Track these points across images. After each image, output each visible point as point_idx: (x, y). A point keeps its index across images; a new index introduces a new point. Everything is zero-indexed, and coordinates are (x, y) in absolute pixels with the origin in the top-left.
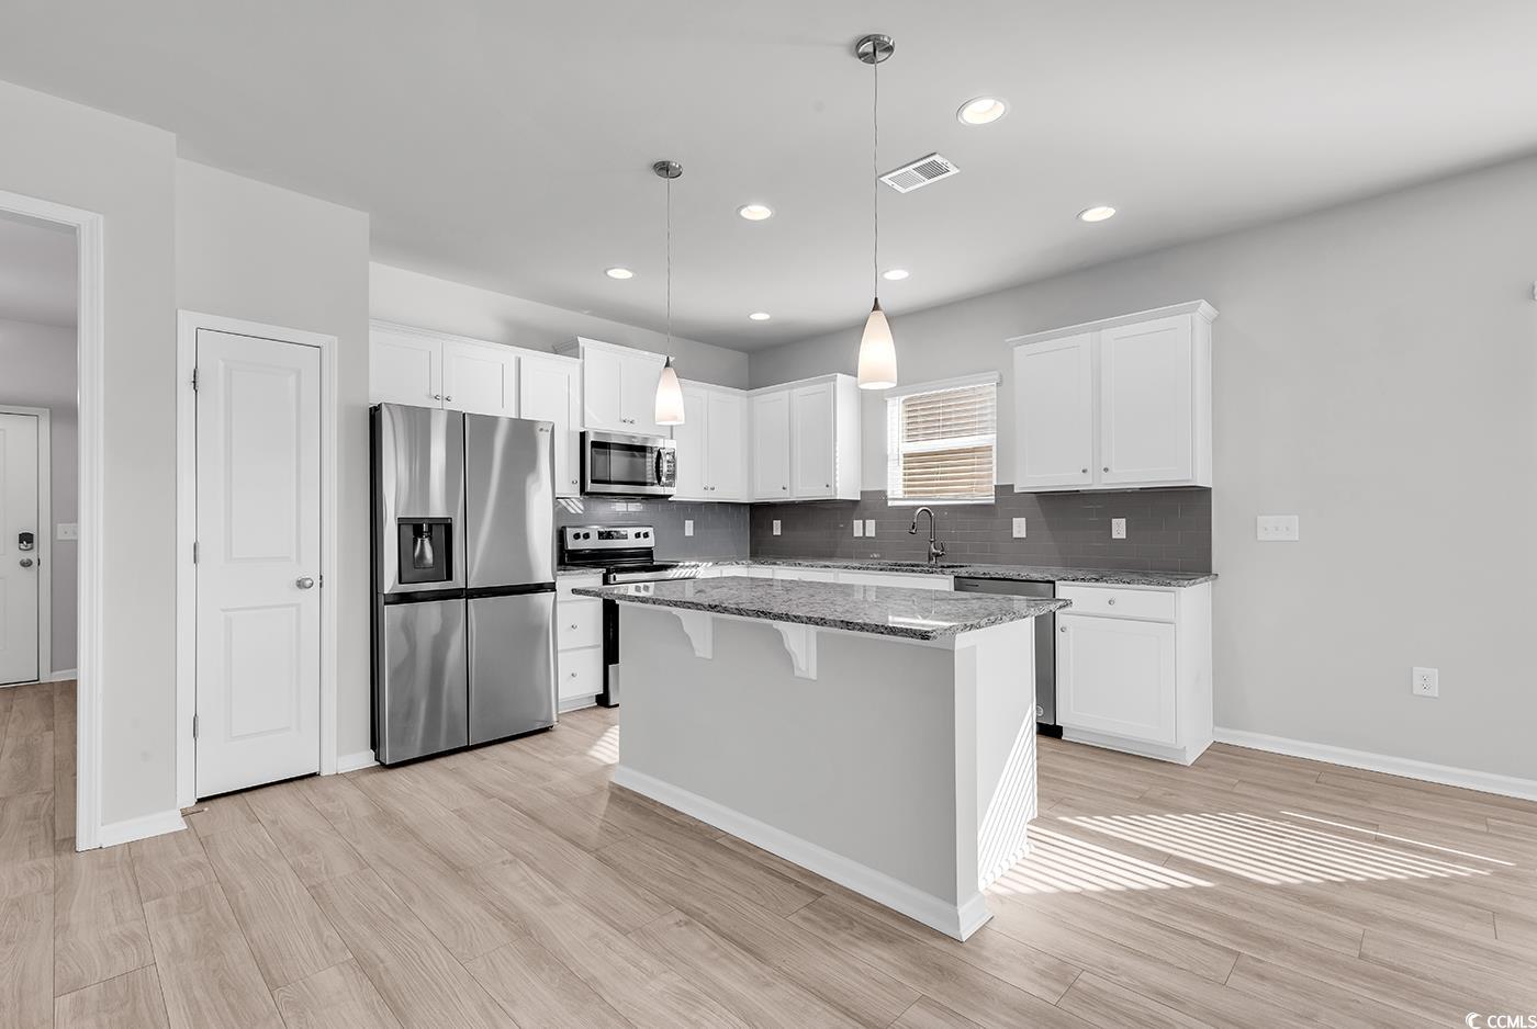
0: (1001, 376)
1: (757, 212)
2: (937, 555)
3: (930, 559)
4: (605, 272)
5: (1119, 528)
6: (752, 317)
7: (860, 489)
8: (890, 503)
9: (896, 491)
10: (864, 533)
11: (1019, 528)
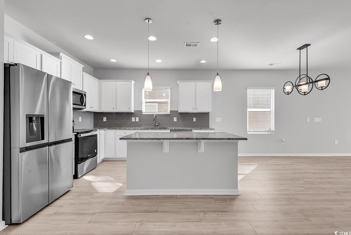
0: (171, 87)
1: (152, 38)
2: (158, 125)
3: (155, 126)
4: (84, 36)
5: (195, 120)
6: (111, 60)
7: (134, 110)
8: (143, 113)
9: (145, 110)
10: (135, 121)
11: (175, 119)
